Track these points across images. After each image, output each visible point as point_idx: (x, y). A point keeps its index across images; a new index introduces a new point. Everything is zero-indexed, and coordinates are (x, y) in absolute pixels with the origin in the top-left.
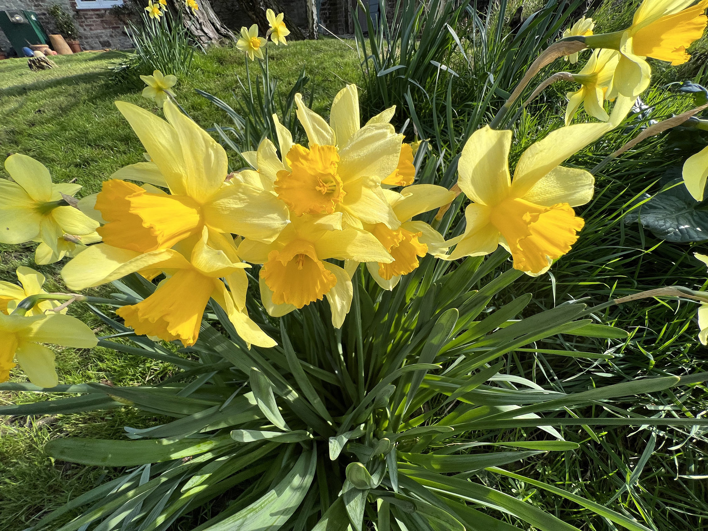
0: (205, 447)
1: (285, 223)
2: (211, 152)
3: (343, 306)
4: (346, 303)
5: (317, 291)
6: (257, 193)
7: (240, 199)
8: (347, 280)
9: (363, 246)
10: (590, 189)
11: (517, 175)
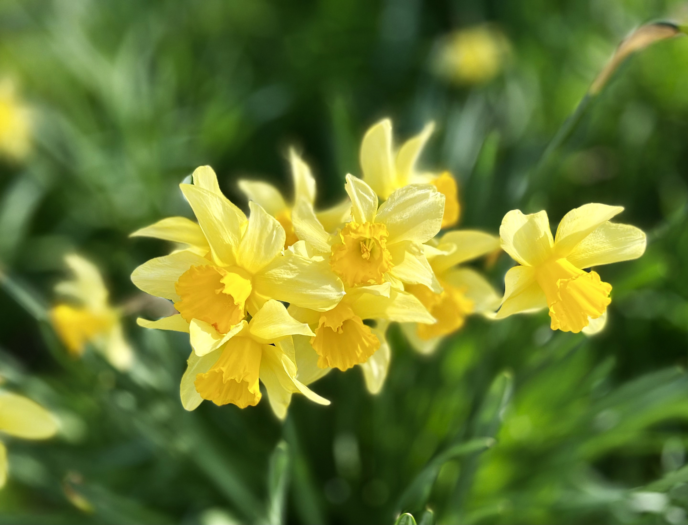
1: (341, 294)
2: (275, 233)
3: (379, 374)
4: (383, 368)
6: (308, 263)
7: (291, 269)
9: (403, 308)
10: (643, 242)
11: (558, 237)
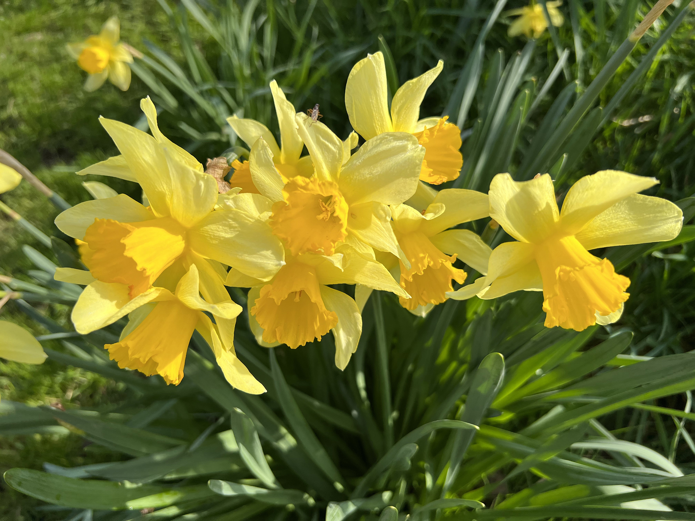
0: (168, 498)
1: (280, 264)
2: (202, 183)
3: (348, 344)
4: (353, 339)
5: (316, 328)
6: (250, 221)
7: (230, 227)
8: (355, 311)
10: (677, 221)
11: (565, 210)
